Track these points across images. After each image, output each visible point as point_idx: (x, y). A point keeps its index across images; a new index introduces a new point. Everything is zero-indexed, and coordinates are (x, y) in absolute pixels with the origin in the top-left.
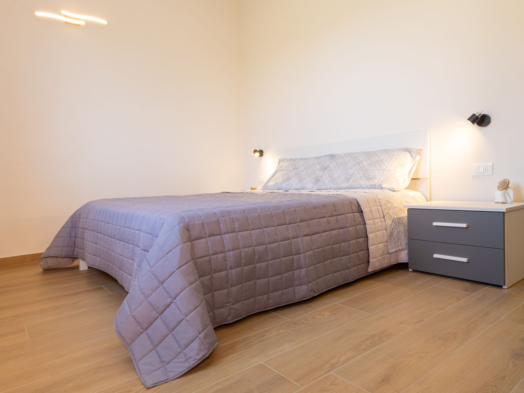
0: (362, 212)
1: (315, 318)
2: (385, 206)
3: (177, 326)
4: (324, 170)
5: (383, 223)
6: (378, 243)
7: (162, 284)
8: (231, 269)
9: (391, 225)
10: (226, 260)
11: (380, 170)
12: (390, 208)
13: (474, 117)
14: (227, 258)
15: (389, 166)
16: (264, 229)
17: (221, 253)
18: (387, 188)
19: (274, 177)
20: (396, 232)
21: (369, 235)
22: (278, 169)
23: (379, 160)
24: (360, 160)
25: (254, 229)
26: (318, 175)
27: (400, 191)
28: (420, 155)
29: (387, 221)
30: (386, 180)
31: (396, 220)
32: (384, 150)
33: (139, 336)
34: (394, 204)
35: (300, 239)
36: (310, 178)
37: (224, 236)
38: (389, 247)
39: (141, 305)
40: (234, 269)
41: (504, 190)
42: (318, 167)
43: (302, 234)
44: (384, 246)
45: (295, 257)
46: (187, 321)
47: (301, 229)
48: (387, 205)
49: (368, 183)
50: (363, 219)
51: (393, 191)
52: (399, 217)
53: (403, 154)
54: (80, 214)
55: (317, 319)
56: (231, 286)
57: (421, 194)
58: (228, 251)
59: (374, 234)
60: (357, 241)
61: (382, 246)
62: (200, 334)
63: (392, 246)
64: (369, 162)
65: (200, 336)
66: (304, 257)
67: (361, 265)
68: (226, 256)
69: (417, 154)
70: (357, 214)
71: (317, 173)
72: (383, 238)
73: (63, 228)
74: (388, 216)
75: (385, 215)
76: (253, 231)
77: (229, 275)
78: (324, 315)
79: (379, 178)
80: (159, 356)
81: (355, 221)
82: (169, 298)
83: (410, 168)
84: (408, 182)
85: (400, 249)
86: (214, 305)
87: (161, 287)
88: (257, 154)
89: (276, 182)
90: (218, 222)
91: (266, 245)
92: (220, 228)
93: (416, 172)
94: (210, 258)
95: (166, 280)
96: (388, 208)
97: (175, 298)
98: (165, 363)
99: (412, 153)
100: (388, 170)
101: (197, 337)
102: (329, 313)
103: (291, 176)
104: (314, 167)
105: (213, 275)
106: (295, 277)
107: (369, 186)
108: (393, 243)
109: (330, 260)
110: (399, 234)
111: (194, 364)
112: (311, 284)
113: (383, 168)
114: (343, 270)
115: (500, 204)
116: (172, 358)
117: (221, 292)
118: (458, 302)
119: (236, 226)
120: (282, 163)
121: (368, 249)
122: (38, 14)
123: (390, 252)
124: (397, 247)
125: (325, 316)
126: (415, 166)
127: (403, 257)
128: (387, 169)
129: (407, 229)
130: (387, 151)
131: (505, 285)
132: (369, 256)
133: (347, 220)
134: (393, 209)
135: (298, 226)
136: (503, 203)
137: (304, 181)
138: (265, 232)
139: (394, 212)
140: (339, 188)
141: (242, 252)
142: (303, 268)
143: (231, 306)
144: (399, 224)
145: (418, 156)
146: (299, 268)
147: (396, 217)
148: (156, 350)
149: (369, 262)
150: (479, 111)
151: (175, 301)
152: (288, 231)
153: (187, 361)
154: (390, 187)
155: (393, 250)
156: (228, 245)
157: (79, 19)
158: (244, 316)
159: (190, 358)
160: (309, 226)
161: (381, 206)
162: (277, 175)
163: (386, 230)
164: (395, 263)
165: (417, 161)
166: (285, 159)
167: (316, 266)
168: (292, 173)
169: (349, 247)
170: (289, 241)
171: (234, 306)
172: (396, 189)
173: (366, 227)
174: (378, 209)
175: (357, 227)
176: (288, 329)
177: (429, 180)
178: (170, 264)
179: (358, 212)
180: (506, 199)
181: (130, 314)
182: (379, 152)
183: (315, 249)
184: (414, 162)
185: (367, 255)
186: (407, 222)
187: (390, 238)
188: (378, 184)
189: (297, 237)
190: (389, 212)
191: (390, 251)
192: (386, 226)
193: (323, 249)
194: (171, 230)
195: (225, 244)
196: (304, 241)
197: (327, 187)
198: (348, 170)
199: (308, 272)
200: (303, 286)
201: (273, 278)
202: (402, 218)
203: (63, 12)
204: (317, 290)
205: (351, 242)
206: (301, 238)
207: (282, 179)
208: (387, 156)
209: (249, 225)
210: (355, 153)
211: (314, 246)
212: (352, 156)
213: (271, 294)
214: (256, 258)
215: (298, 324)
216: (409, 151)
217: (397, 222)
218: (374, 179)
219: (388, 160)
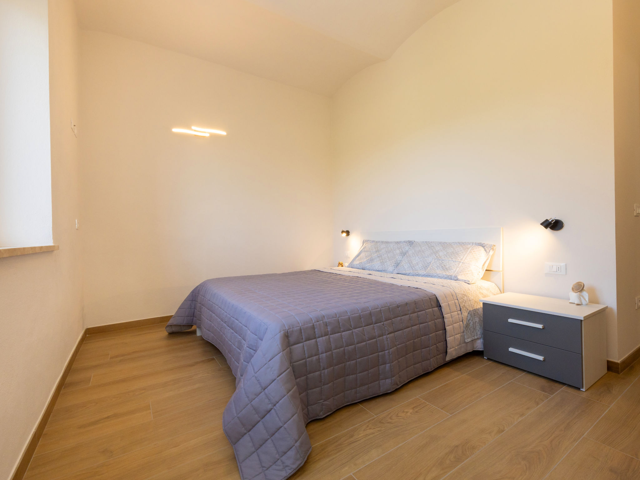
0: (440, 306)
1: (398, 416)
2: (462, 299)
3: (276, 433)
4: (403, 254)
5: (460, 316)
6: (455, 334)
7: (264, 390)
8: (324, 369)
9: (467, 317)
10: (319, 362)
11: (456, 262)
12: (466, 301)
13: (548, 222)
14: (321, 360)
15: (464, 259)
16: (354, 330)
17: (315, 355)
18: (462, 280)
19: (359, 257)
20: (472, 323)
21: (447, 328)
22: (362, 249)
23: (455, 252)
24: (437, 250)
25: (344, 331)
26: (398, 260)
27: (475, 283)
28: (493, 250)
29: (463, 314)
30: (461, 272)
31: (472, 312)
32: (459, 243)
33: (243, 436)
34: (470, 297)
35: (384, 337)
36: (391, 261)
37: (318, 339)
38: (466, 337)
39: (245, 407)
40: (327, 370)
41: (578, 293)
42: (398, 251)
43: (387, 332)
44: (461, 336)
45: (380, 353)
46: (285, 428)
47: (386, 328)
48: (463, 298)
49: (444, 274)
50: (441, 313)
51: (468, 283)
52: (474, 309)
53: (477, 248)
54: (199, 290)
55: (401, 418)
56: (324, 385)
57: (494, 284)
58: (322, 354)
59: (452, 326)
60: (436, 334)
61: (459, 338)
62: (296, 443)
63: (468, 336)
64: (445, 253)
65: (296, 444)
66: (389, 354)
67: (439, 356)
68: (319, 358)
69: (490, 249)
70: (436, 309)
71: (397, 257)
72: (460, 329)
73: (185, 300)
74: (465, 308)
75: (461, 308)
76: (344, 333)
77: (322, 375)
78: (407, 412)
79: (454, 270)
80: (260, 460)
81: (434, 316)
82: (269, 404)
83: (484, 262)
84: (482, 273)
85: (476, 338)
86: (308, 402)
87: (263, 392)
88: (344, 234)
89: (360, 262)
90: (313, 327)
91: (354, 346)
92: (315, 333)
93: (490, 264)
94: (306, 361)
95: (267, 387)
96: (464, 301)
97: (275, 405)
98: (265, 469)
99: (485, 248)
100: (463, 263)
101: (293, 446)
102: (411, 411)
103: (373, 258)
104: (395, 252)
105: (308, 375)
106: (380, 372)
107: (445, 276)
108: (469, 333)
109: (412, 353)
110: (474, 324)
111: (290, 473)
112: (394, 378)
113: (459, 260)
114: (423, 361)
115: (575, 305)
116: (271, 464)
117: (314, 390)
118: (537, 407)
119: (329, 330)
120: (366, 244)
121: (446, 340)
122: (175, 130)
123: (466, 342)
124: (473, 336)
125: (409, 414)
126: (489, 260)
127: (479, 345)
128: (462, 261)
129: (482, 319)
130: (461, 244)
131: (583, 388)
132: (447, 347)
133: (427, 316)
134: (469, 302)
135: (383, 325)
136: (578, 305)
137: (385, 264)
138: (354, 333)
139: (470, 305)
140: (417, 275)
141: (333, 354)
142: (388, 364)
143: (323, 403)
144: (474, 316)
145: (491, 251)
146: (385, 363)
147: (471, 309)
148: (257, 453)
149: (446, 352)
150: (552, 217)
151: (275, 407)
152: (374, 330)
153: (284, 470)
154: (466, 279)
155: (469, 340)
156: (321, 348)
157: (205, 132)
158: (335, 410)
159: (287, 466)
160: (392, 324)
161: (457, 300)
162: (361, 255)
163: (462, 321)
164: (471, 351)
165: (491, 256)
166: (368, 241)
167: (399, 360)
168: (375, 255)
169: (429, 340)
170: (375, 340)
171: (325, 402)
172: (472, 281)
173: (444, 321)
174: (455, 303)
175: (436, 321)
176: (374, 428)
177: (502, 272)
178: (272, 372)
179: (437, 307)
180: (581, 301)
181: (236, 415)
182: (453, 244)
183: (398, 345)
184: (488, 256)
185: (445, 346)
186: (482, 313)
187: (466, 329)
188: (454, 275)
189: (383, 336)
190: (466, 305)
191: (466, 340)
192: (462, 318)
193: (406, 344)
194: (273, 338)
195: (319, 347)
196: (388, 339)
197: (407, 272)
198: (426, 259)
199: (392, 367)
200: (387, 380)
201: (360, 374)
202: (477, 310)
203: (193, 128)
204: (400, 382)
205: (431, 335)
206: (386, 336)
207: (365, 260)
208: (462, 249)
209: (340, 328)
210: (431, 242)
211: (397, 343)
212: (429, 245)
213: (358, 389)
214: (346, 357)
215: (383, 423)
216: (483, 246)
217: (473, 313)
218: (450, 270)
219: (463, 253)
